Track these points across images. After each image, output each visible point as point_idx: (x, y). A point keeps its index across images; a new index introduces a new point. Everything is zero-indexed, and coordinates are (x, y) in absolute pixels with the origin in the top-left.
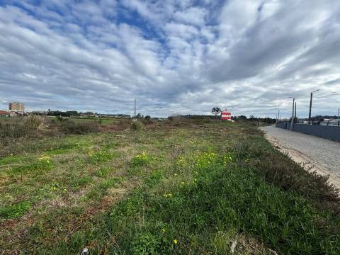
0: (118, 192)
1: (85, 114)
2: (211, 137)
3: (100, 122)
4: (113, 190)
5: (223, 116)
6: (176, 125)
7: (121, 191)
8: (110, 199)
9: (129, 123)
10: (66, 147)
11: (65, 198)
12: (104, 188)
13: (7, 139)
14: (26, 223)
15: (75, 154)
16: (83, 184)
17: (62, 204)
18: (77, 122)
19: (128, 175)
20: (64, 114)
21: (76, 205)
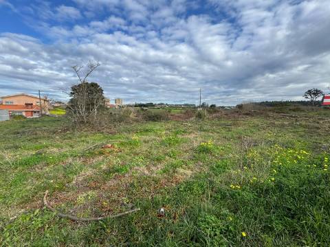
0: (185, 173)
1: (159, 104)
2: (301, 129)
3: (169, 112)
4: (181, 170)
5: (325, 101)
6: (247, 114)
7: (189, 172)
8: (179, 176)
9: (194, 112)
10: (147, 131)
11: (148, 168)
12: (174, 167)
13: (116, 123)
14: (127, 179)
15: (153, 137)
16: (159, 160)
17: (146, 172)
18: (153, 111)
19: (194, 159)
20: (144, 106)
21: (155, 176)
